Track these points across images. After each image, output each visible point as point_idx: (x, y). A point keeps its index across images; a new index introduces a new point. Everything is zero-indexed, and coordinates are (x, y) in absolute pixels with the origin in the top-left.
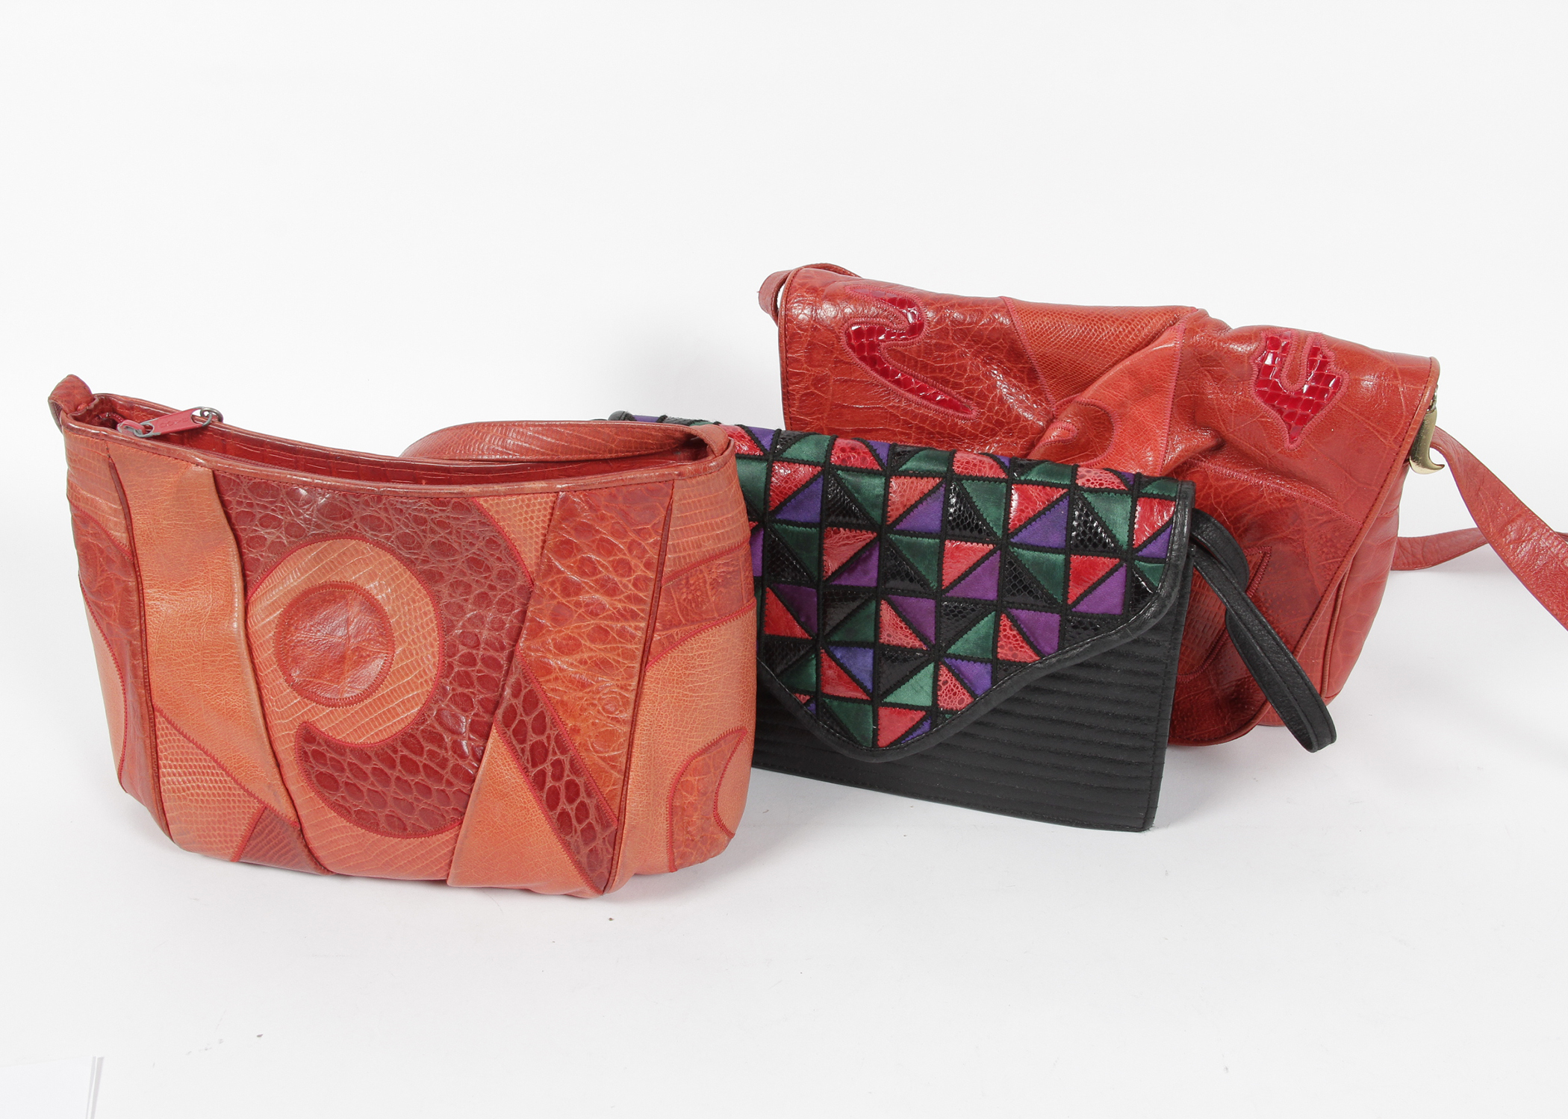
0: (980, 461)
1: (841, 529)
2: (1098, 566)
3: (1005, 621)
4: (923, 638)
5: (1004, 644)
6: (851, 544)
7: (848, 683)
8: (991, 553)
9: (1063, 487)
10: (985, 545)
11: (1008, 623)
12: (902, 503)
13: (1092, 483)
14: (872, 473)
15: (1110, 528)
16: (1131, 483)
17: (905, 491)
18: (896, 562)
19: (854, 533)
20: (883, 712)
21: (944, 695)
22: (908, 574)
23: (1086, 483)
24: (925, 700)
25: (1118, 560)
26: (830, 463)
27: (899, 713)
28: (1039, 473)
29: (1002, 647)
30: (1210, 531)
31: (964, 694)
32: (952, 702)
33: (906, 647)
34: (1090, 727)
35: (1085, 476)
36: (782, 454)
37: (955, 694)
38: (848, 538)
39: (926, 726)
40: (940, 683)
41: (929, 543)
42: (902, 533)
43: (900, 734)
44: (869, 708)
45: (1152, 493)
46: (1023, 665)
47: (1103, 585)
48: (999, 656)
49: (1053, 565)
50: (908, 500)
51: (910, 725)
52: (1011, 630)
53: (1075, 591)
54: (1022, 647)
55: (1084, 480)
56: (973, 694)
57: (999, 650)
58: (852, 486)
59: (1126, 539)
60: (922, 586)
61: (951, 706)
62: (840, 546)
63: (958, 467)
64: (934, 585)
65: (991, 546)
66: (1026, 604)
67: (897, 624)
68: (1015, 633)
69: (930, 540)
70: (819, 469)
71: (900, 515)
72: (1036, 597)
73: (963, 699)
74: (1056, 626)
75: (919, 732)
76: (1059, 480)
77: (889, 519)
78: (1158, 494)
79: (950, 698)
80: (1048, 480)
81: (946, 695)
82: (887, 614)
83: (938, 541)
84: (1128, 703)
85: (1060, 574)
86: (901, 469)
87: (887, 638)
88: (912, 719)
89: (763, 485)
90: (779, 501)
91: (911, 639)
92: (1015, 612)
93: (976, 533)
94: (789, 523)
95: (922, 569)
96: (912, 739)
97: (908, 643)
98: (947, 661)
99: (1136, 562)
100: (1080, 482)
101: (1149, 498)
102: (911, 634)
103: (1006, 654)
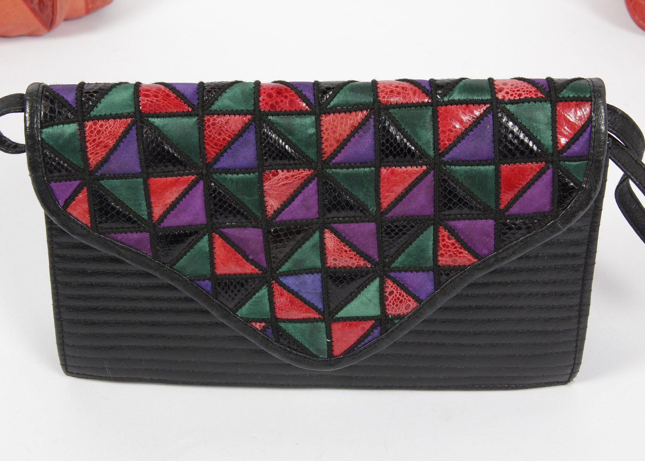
0: (403, 88)
1: (279, 171)
2: (526, 172)
3: (444, 233)
4: (367, 257)
5: (444, 252)
6: (290, 183)
7: (300, 306)
8: (426, 173)
9: (484, 102)
10: (419, 167)
11: (446, 233)
12: (335, 139)
13: (512, 95)
14: (301, 113)
15: (535, 135)
16: (548, 90)
17: (336, 127)
18: (335, 193)
19: (292, 173)
20: (336, 327)
21: (391, 304)
22: (347, 203)
23: (506, 95)
24: (375, 311)
25: (544, 163)
26: (260, 111)
27: (350, 325)
28: (460, 93)
29: (442, 255)
30: (618, 122)
31: (410, 301)
32: (399, 308)
33: (351, 267)
34: (522, 308)
35: (504, 89)
36: (211, 107)
37: (401, 302)
38: (287, 178)
39: (376, 332)
40: (387, 294)
41: (365, 172)
42: (338, 166)
43: (353, 343)
44: (323, 325)
45: (569, 97)
46: (462, 268)
47: (533, 188)
48: (440, 263)
49: (484, 176)
50: (340, 135)
51: (361, 333)
52: (449, 239)
53: (506, 197)
54: (461, 253)
55: (503, 93)
56: (417, 299)
57: (440, 258)
58: (284, 129)
59: (551, 143)
60: (361, 211)
61: (399, 313)
62: (280, 186)
63: (384, 97)
64: (373, 209)
65: (424, 167)
66: (462, 215)
67: (342, 248)
68: (453, 241)
69: (366, 169)
70: (249, 117)
71: (334, 150)
72: (471, 208)
73: (409, 305)
74: (491, 230)
75: (370, 338)
76: (480, 96)
77: (324, 155)
78: (574, 97)
79: (397, 305)
80: (470, 97)
81: (393, 304)
82: (330, 240)
83: (373, 169)
84: (554, 282)
85: (491, 184)
86: (329, 106)
87: (333, 262)
88: (363, 328)
89: (197, 140)
90: (215, 152)
91: (356, 259)
92: (452, 223)
93: (408, 157)
94: (227, 171)
95: (360, 196)
96: (364, 345)
97: (353, 264)
98: (392, 274)
99: (562, 163)
100: (500, 96)
101: (566, 101)
102: (355, 255)
103: (446, 261)
